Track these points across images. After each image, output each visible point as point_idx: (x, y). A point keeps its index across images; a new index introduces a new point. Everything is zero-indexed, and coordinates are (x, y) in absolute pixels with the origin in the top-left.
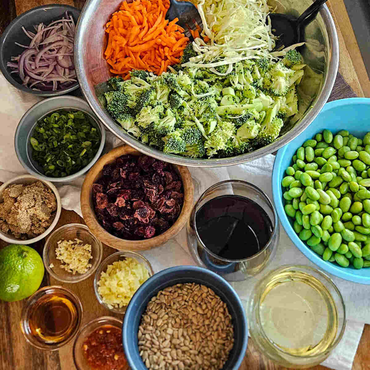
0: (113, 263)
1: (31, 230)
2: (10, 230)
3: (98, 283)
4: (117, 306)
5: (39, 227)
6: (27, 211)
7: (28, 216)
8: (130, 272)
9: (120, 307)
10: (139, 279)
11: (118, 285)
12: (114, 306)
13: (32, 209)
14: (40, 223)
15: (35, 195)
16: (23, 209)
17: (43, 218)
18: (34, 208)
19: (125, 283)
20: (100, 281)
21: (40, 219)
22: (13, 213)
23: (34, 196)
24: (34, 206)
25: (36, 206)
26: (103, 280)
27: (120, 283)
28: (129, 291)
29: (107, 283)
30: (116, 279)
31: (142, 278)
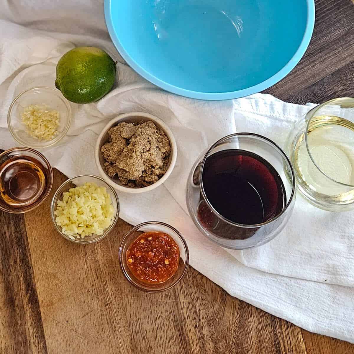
0: (69, 190)
1: (142, 176)
2: (117, 175)
3: (55, 213)
4: (78, 237)
5: (151, 174)
6: (141, 156)
7: (142, 161)
8: (90, 198)
9: (83, 237)
10: (101, 203)
11: (78, 212)
12: (76, 237)
13: (147, 153)
14: (153, 169)
15: (150, 137)
16: (138, 153)
17: (157, 164)
18: (149, 152)
19: (86, 210)
20: (57, 211)
21: (154, 165)
22: (125, 156)
23: (148, 138)
24: (149, 151)
25: (152, 151)
26: (60, 209)
27: (80, 210)
28: (91, 218)
29: (65, 212)
30: (75, 206)
31: (104, 203)
